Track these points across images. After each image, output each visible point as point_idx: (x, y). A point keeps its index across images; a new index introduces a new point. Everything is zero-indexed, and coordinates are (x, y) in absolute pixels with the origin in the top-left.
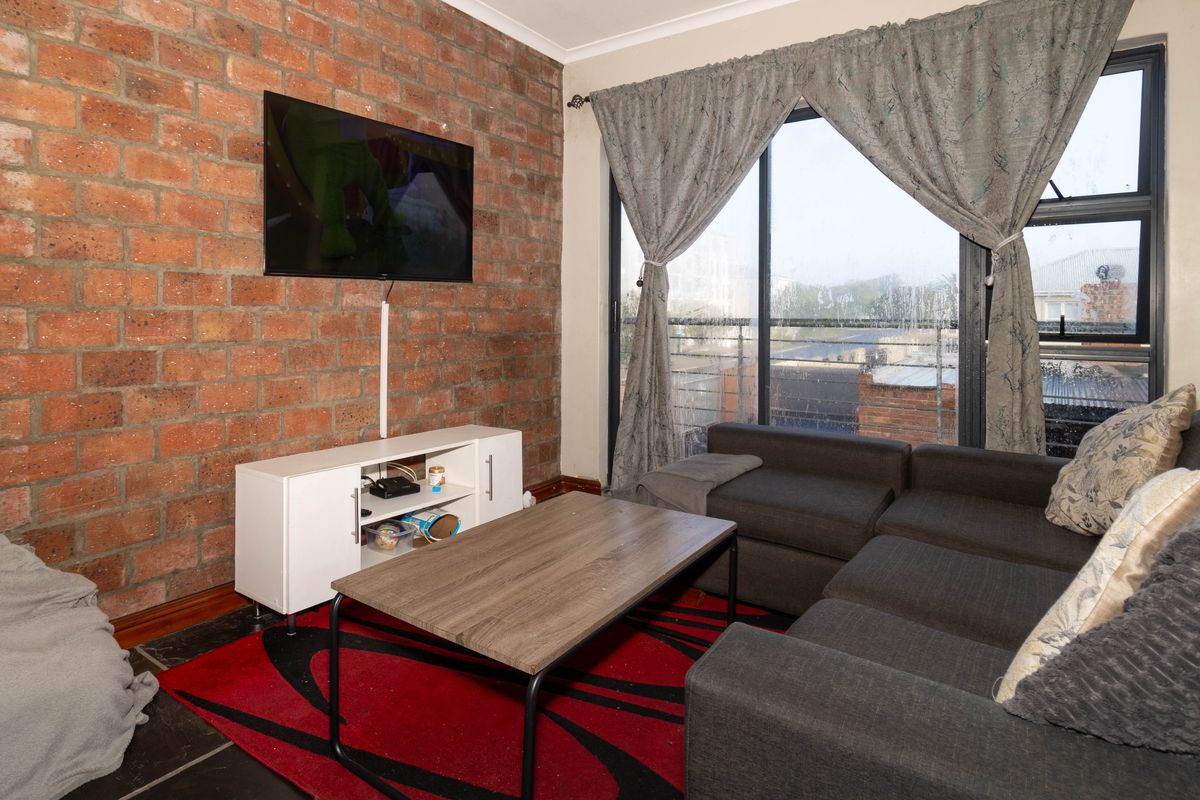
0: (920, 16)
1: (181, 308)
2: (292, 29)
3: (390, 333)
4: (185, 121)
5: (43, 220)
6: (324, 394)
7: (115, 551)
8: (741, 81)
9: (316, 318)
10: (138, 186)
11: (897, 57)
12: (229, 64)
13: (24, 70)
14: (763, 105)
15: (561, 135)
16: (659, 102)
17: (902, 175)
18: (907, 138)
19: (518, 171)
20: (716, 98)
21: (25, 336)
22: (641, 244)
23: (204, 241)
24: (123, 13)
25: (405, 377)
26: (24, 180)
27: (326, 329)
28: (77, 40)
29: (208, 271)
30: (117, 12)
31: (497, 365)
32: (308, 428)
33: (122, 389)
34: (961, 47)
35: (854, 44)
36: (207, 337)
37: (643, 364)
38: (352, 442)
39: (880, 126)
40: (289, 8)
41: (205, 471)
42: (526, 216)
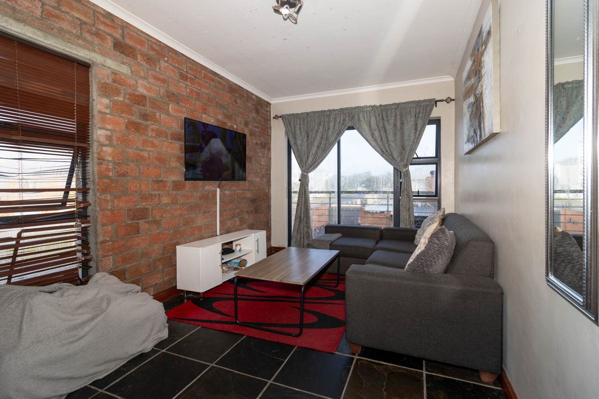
0: (383, 104)
1: (157, 192)
2: (189, 94)
3: (220, 199)
4: (157, 127)
5: (115, 164)
6: (200, 221)
7: (138, 278)
8: (332, 117)
9: (197, 194)
10: (143, 150)
11: (377, 115)
12: (170, 107)
13: (108, 111)
14: (339, 125)
15: (270, 128)
16: (306, 121)
17: (378, 149)
18: (380, 139)
19: (258, 141)
20: (324, 121)
21: (110, 204)
22: (300, 167)
23: (163, 169)
24: (138, 90)
25: (224, 214)
26: (108, 150)
27: (200, 198)
28: (124, 100)
29: (164, 179)
30: (136, 90)
31: (252, 209)
32: (195, 233)
33: (140, 221)
34: (393, 114)
35: (365, 109)
36: (164, 202)
37: (301, 207)
38: (209, 237)
39: (373, 135)
40: (188, 87)
41: (165, 248)
42: (260, 157)
